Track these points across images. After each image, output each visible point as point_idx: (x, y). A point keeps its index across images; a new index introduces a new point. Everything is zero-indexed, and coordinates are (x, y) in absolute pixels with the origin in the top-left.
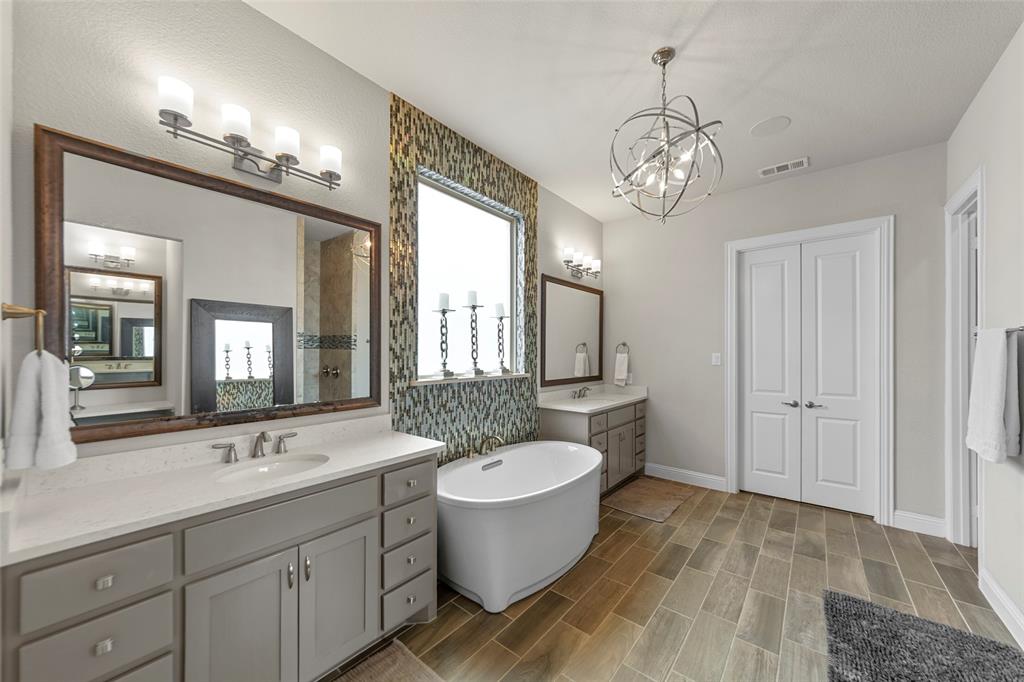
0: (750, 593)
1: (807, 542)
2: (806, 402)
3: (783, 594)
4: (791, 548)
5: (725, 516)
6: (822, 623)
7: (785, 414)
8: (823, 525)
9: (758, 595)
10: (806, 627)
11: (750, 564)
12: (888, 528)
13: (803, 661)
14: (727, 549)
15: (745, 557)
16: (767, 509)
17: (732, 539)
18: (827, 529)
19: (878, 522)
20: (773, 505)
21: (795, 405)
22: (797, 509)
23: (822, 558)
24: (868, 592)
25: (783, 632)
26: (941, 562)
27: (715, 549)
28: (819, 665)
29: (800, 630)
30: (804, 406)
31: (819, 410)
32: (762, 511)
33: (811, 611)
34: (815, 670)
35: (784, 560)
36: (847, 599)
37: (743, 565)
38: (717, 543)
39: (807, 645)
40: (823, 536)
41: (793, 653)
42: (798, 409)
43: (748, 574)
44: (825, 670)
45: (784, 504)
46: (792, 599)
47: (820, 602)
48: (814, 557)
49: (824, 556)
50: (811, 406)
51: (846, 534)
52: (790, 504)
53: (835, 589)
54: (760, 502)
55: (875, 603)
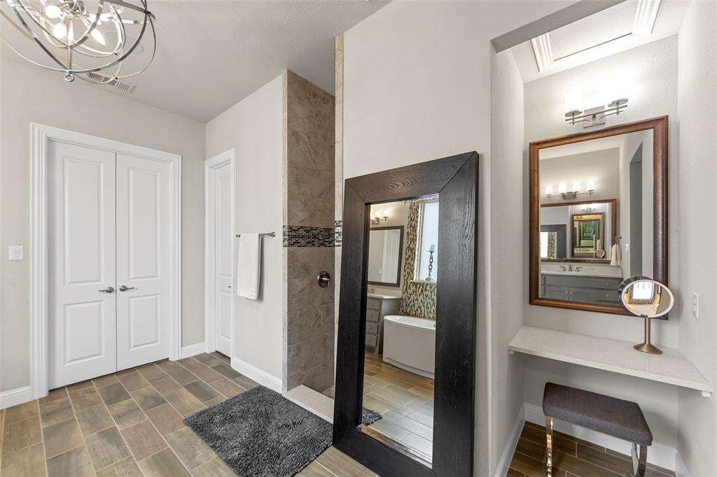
0: (141, 465)
1: (146, 398)
2: (119, 286)
3: (163, 443)
4: (139, 408)
5: (53, 422)
6: (199, 442)
7: (101, 301)
8: (144, 380)
9: (148, 461)
10: (194, 451)
11: (119, 444)
12: (180, 361)
13: (211, 472)
14: (87, 449)
15: (110, 442)
16: (92, 392)
17: (81, 436)
18: (149, 381)
19: (173, 360)
20: (94, 386)
21: (110, 291)
22: (117, 379)
23: (163, 401)
24: (202, 403)
25: (187, 467)
26: (214, 365)
27: (73, 460)
28: (219, 465)
29: (194, 457)
30: (118, 290)
31: (131, 291)
32: (88, 396)
33: (188, 439)
34: (221, 470)
35: (142, 421)
36: (199, 415)
37: (113, 450)
38: (69, 453)
39: (204, 462)
40: (151, 387)
41: (203, 474)
42: (113, 294)
43: (126, 452)
44: (224, 465)
45: (104, 380)
46: (171, 442)
47: (187, 429)
48: (159, 405)
49: (163, 400)
50: (124, 289)
51: (163, 377)
52: (108, 378)
53: (188, 415)
54: (80, 391)
55: (211, 406)
